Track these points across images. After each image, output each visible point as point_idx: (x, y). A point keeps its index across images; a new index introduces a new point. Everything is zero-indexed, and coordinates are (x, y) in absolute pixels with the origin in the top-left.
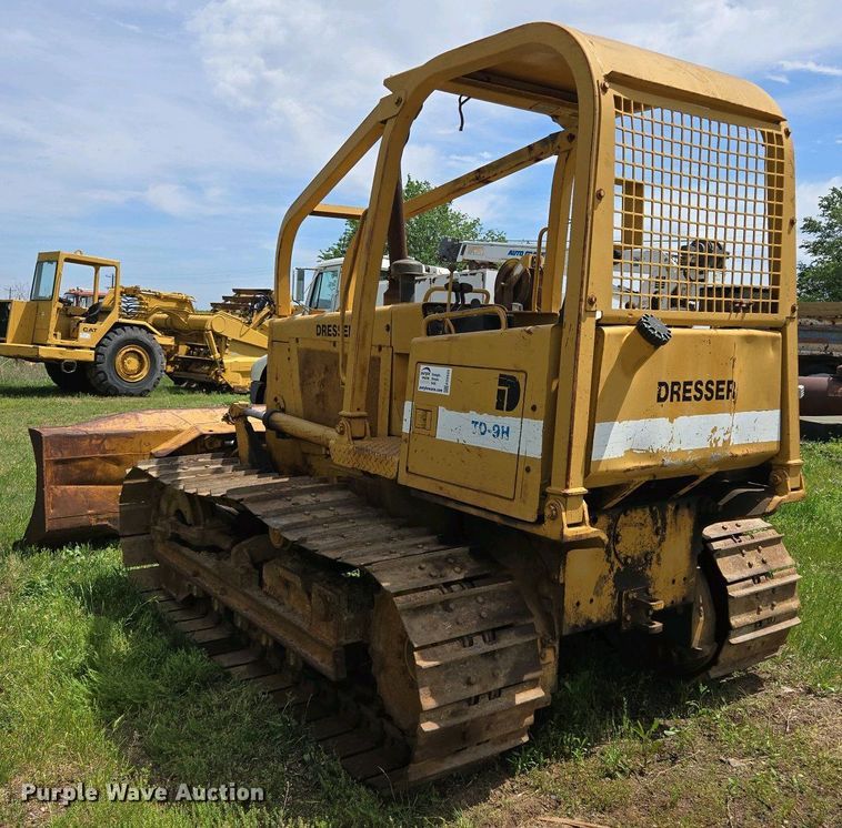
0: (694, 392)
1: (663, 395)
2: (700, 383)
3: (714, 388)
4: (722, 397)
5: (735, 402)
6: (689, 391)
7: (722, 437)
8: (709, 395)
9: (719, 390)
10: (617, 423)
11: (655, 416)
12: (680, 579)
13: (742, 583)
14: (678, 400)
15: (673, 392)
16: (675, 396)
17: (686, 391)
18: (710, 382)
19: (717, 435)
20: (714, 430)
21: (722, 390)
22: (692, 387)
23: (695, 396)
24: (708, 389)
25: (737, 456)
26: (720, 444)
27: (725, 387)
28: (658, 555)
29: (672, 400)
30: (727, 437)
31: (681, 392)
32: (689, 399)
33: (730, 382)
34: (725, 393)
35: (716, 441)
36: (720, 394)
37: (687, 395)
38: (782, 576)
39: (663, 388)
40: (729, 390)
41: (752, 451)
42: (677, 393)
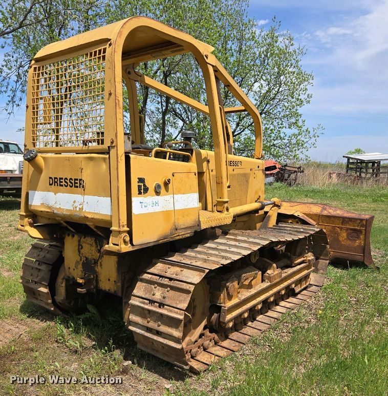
0: (64, 183)
1: (51, 183)
2: (66, 179)
3: (73, 182)
4: (77, 187)
5: (84, 190)
6: (62, 182)
7: (79, 206)
8: (71, 185)
9: (75, 183)
10: (36, 192)
11: (49, 191)
12: (112, 279)
13: (141, 300)
14: (58, 185)
15: (55, 182)
16: (56, 184)
17: (60, 182)
18: (71, 179)
19: (76, 204)
20: (74, 202)
21: (77, 183)
22: (63, 181)
23: (65, 185)
24: (70, 182)
25: (88, 217)
26: (78, 209)
27: (78, 182)
28: (101, 263)
29: (55, 185)
30: (81, 207)
31: (58, 182)
32: (62, 186)
33: (80, 180)
34: (78, 185)
35: (76, 208)
36: (76, 185)
37: (61, 184)
38: (171, 311)
39: (51, 180)
40: (80, 184)
41: (96, 217)
42: (57, 182)
